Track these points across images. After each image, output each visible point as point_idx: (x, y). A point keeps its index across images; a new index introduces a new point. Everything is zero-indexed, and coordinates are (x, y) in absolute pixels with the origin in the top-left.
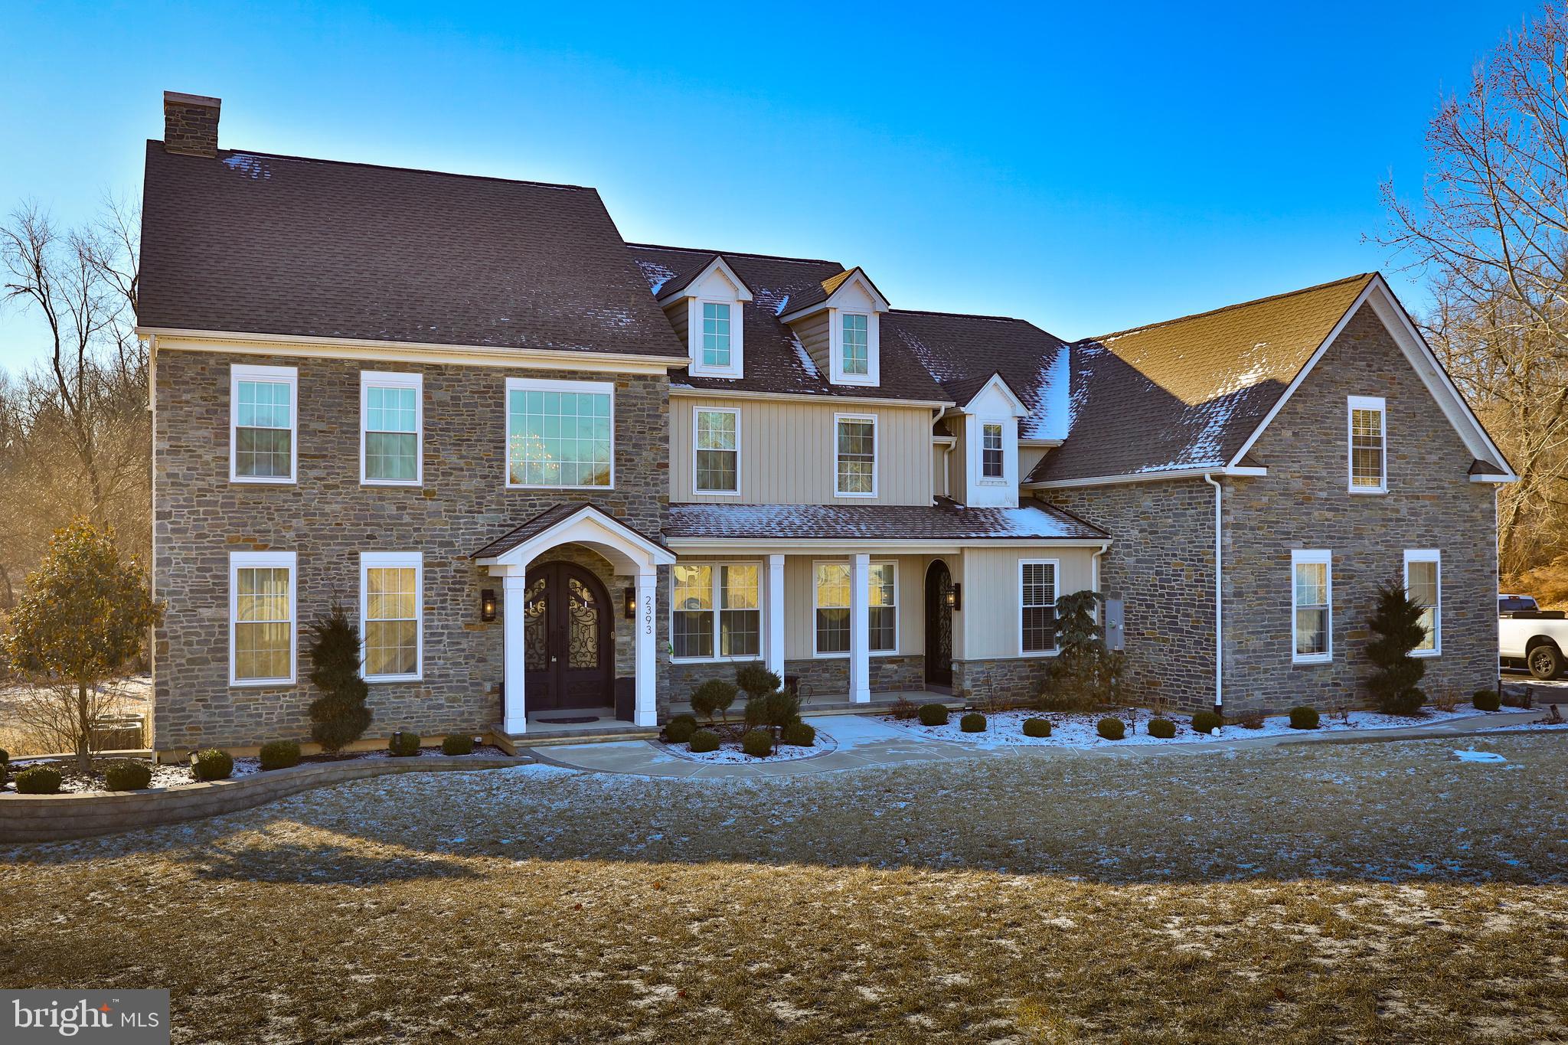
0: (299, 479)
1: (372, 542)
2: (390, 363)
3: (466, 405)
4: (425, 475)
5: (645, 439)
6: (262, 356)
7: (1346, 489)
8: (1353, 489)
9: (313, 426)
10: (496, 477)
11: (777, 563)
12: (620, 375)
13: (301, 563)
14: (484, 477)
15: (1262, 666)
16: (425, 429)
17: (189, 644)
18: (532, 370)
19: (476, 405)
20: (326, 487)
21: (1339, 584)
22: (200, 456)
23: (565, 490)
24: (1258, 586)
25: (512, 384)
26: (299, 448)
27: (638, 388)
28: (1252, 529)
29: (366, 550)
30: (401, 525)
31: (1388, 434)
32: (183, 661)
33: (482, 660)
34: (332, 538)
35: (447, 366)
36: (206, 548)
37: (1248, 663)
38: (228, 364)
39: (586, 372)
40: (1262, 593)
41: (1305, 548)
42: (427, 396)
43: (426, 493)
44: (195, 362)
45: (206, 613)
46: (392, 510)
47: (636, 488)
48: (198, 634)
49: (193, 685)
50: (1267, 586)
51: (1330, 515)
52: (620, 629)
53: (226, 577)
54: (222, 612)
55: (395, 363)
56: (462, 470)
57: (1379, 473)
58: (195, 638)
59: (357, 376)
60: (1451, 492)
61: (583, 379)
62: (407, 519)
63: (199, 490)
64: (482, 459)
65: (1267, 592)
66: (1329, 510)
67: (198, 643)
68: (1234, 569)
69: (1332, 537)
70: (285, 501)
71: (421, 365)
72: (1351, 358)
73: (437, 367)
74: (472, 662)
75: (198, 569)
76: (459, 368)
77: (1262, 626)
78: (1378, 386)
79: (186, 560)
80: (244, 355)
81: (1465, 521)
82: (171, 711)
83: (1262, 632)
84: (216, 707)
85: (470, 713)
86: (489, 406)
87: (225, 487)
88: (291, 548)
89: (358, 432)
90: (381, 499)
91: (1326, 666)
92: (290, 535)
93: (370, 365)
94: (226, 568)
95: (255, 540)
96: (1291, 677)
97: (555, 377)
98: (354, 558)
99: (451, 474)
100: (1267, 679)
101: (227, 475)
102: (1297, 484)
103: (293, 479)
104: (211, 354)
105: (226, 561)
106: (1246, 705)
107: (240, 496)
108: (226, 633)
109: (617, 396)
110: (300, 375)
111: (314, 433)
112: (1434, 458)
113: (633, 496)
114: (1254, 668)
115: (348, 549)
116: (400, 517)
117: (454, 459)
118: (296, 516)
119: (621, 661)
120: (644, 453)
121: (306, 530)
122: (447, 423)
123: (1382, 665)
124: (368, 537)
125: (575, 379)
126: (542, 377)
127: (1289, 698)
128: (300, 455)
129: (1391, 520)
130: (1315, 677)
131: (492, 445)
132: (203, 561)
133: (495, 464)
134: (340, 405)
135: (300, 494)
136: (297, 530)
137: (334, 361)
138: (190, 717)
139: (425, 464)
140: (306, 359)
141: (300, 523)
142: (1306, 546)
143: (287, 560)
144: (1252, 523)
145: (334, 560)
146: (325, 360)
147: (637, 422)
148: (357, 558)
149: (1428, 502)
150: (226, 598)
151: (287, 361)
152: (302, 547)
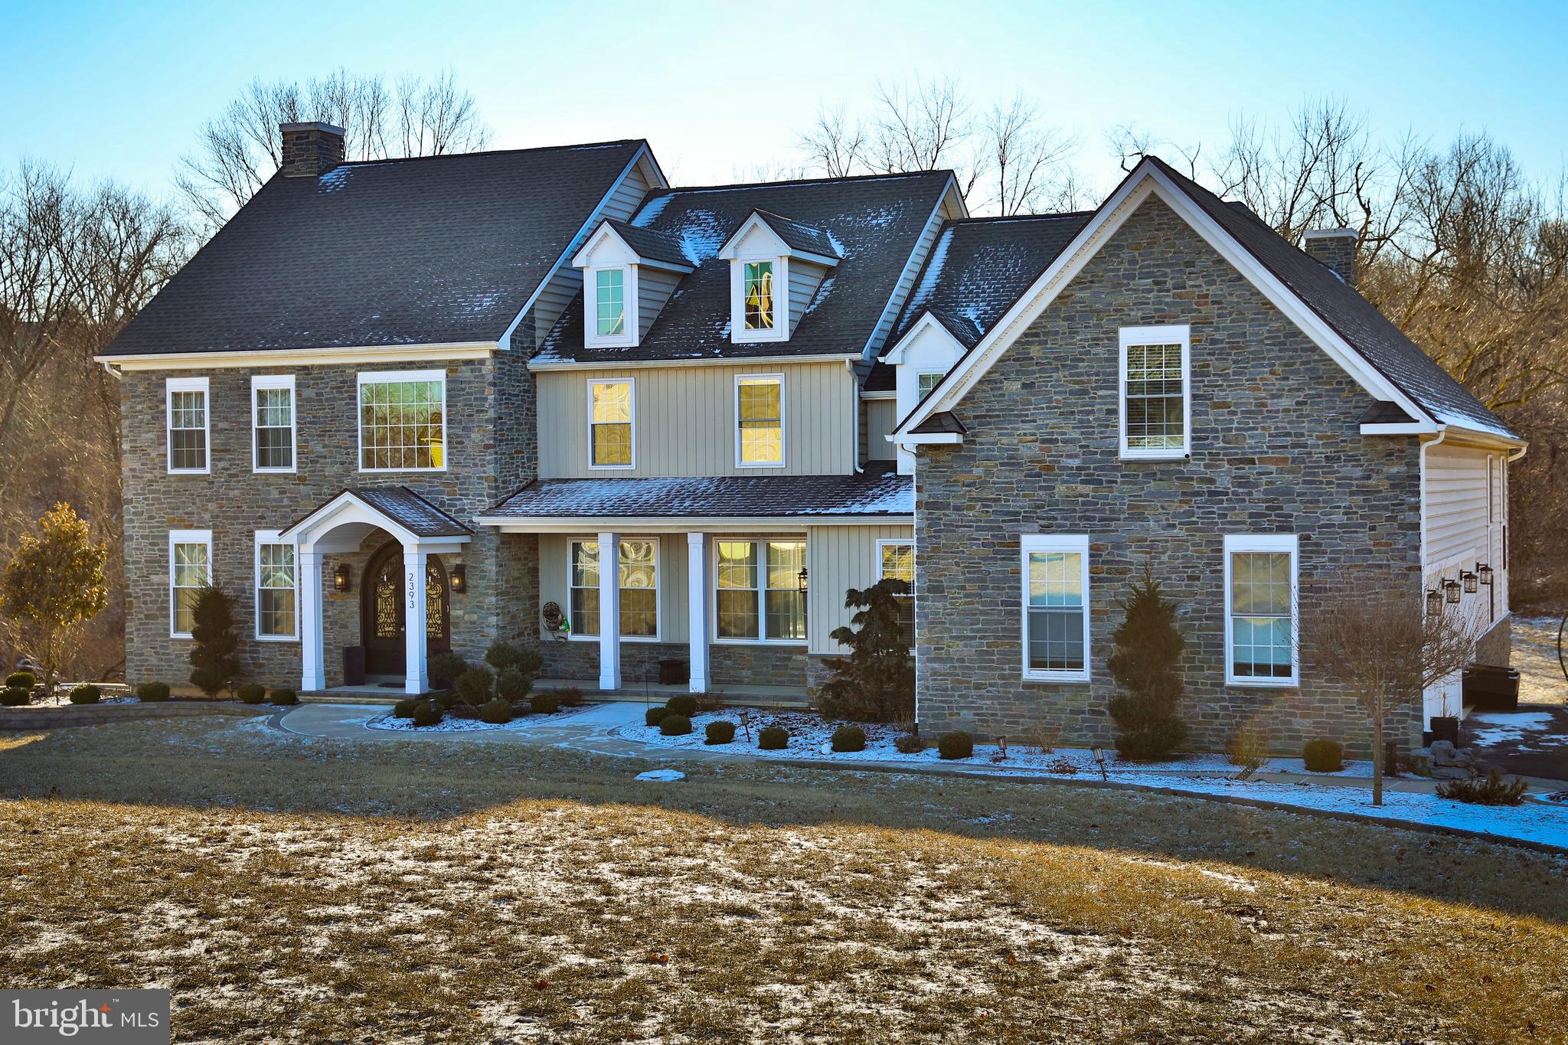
0: (212, 470)
1: (263, 523)
2: (272, 367)
3: (327, 400)
4: (298, 463)
5: (473, 421)
6: (185, 370)
7: (1116, 453)
8: (1126, 453)
9: (221, 425)
10: (351, 463)
12: (451, 362)
13: (214, 539)
14: (342, 463)
15: (974, 679)
16: (298, 423)
17: (145, 603)
18: (378, 364)
19: (335, 399)
20: (230, 476)
21: (1101, 580)
22: (149, 454)
23: (404, 473)
24: (967, 580)
25: (363, 378)
26: (212, 444)
27: (466, 373)
28: (957, 508)
29: (259, 528)
30: (282, 507)
31: (1193, 374)
32: (142, 616)
33: (344, 626)
34: (236, 518)
35: (313, 366)
36: (154, 527)
37: (950, 675)
38: (164, 379)
39: (422, 362)
40: (971, 588)
41: (1041, 532)
42: (298, 394)
43: (299, 478)
44: (145, 379)
45: (155, 578)
46: (275, 494)
47: (466, 469)
48: (150, 595)
49: (148, 636)
50: (980, 580)
51: (1088, 489)
52: (454, 604)
53: (167, 550)
54: (165, 577)
55: (276, 367)
56: (325, 457)
57: (1180, 430)
58: (148, 598)
59: (248, 382)
60: (1319, 454)
61: (420, 368)
62: (286, 502)
63: (150, 481)
64: (340, 447)
65: (981, 588)
66: (1083, 482)
67: (151, 602)
68: (930, 557)
69: (1088, 518)
70: (203, 489)
71: (293, 367)
72: (1125, 277)
73: (305, 368)
74: (336, 628)
75: (150, 544)
76: (322, 367)
77: (973, 630)
78: (1175, 310)
79: (143, 537)
80: (173, 371)
81: (1352, 493)
82: (136, 655)
83: (975, 638)
84: (164, 654)
85: (335, 673)
86: (344, 399)
87: (164, 478)
88: (208, 527)
89: (251, 429)
90: (268, 485)
91: (1081, 687)
92: (207, 516)
93: (258, 371)
94: (167, 544)
95: (184, 520)
96: (1019, 697)
97: (397, 369)
98: (250, 535)
99: (317, 462)
100: (981, 697)
101: (165, 468)
102: (1029, 451)
103: (207, 470)
104: (153, 372)
105: (166, 537)
106: (948, 726)
107: (174, 485)
108: (168, 595)
109: (448, 382)
110: (211, 383)
111: (223, 430)
112: (1286, 402)
113: (463, 477)
114: (960, 682)
115: (246, 528)
116: (281, 500)
117: (319, 448)
118: (210, 500)
119: (455, 633)
120: (473, 436)
121: (217, 512)
122: (314, 417)
124: (260, 517)
125: (413, 369)
126: (386, 369)
127: (1017, 723)
128: (212, 450)
129: (1198, 494)
130: (1061, 700)
131: (347, 434)
132: (154, 537)
133: (351, 451)
134: (238, 406)
135: (213, 482)
136: (211, 512)
137: (232, 369)
138: (147, 660)
139: (298, 454)
140: (214, 369)
141: (211, 506)
142: (1045, 530)
143: (205, 536)
144: (958, 502)
145: (237, 537)
146: (227, 369)
147: (466, 405)
148: (253, 536)
149: (1273, 468)
150: (167, 567)
151: (201, 373)
152: (215, 527)
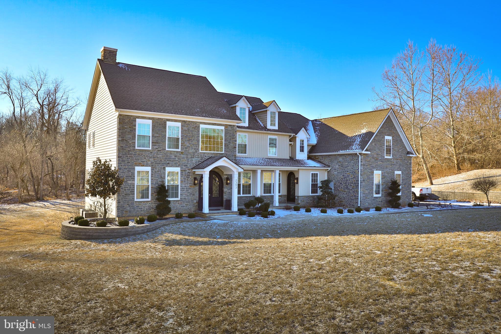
0: (152, 148)
1: (168, 165)
2: (173, 120)
3: (191, 131)
4: (181, 148)
5: (231, 141)
6: (144, 117)
7: (384, 157)
8: (386, 157)
9: (155, 135)
10: (198, 149)
11: (259, 172)
12: (226, 125)
13: (152, 170)
14: (195, 149)
15: (368, 197)
16: (181, 137)
17: (125, 190)
18: (206, 123)
19: (193, 131)
20: (158, 151)
21: (383, 179)
22: (129, 142)
23: (213, 153)
24: (368, 179)
25: (202, 126)
26: (152, 141)
27: (230, 128)
28: (367, 166)
29: (167, 167)
30: (176, 161)
31: (392, 145)
32: (124, 194)
33: (194, 195)
34: (160, 163)
35: (187, 121)
36: (130, 166)
37: (365, 196)
38: (136, 119)
39: (218, 124)
40: (368, 180)
41: (376, 170)
42: (182, 128)
43: (181, 153)
44: (128, 118)
45: (129, 182)
46: (173, 157)
47: (229, 153)
48: (127, 188)
49: (126, 201)
50: (369, 179)
51: (381, 163)
52: (225, 187)
53: (134, 173)
54: (133, 182)
55: (175, 120)
56: (190, 147)
57: (390, 154)
58: (127, 189)
59: (166, 123)
60: (404, 158)
61: (217, 125)
62: (177, 159)
63: (128, 151)
64: (194, 144)
65: (369, 180)
66: (381, 162)
67: (128, 190)
68: (363, 175)
69: (382, 168)
70: (148, 154)
71: (181, 120)
72: (386, 127)
73: (184, 121)
74: (191, 195)
75: (128, 171)
76: (189, 121)
77: (368, 188)
78: (390, 134)
79: (125, 169)
80: (139, 117)
81: (406, 165)
82: (121, 207)
83: (368, 189)
84: (132, 206)
85: (191, 208)
86: (196, 131)
87: (134, 150)
88: (150, 166)
89: (166, 137)
90: (171, 154)
91: (380, 197)
92: (150, 163)
93: (169, 120)
94: (134, 171)
95: (141, 164)
96: (373, 200)
97: (211, 125)
98: (164, 169)
99: (187, 148)
100: (369, 200)
101: (135, 147)
102: (375, 156)
103: (150, 149)
104: (132, 116)
105: (134, 169)
106: (365, 206)
107: (138, 152)
108: (134, 187)
109: (225, 130)
110: (153, 122)
111: (155, 137)
112: (401, 150)
113: (228, 155)
114: (366, 198)
115: (163, 166)
116: (175, 159)
117: (188, 144)
118: (151, 158)
119: (225, 195)
120: (231, 144)
121: (153, 161)
122: (186, 135)
123: (391, 197)
124: (168, 163)
125: (216, 125)
126: (208, 124)
127: (373, 204)
128: (152, 142)
129: (392, 164)
130: (378, 200)
131: (197, 141)
132: (129, 169)
133: (197, 146)
134: (162, 130)
135: (152, 152)
136: (151, 161)
137: (160, 119)
138: (125, 209)
139: (181, 145)
140: (154, 118)
141: (152, 160)
142: (377, 170)
143: (149, 169)
144: (367, 164)
145: (160, 169)
146: (158, 118)
147: (230, 136)
148: (165, 169)
149: (399, 161)
150: (134, 178)
151: (149, 118)
152: (152, 166)
